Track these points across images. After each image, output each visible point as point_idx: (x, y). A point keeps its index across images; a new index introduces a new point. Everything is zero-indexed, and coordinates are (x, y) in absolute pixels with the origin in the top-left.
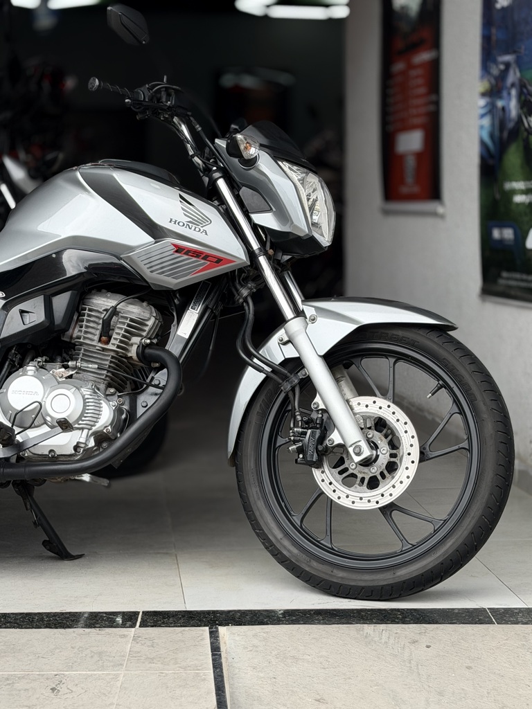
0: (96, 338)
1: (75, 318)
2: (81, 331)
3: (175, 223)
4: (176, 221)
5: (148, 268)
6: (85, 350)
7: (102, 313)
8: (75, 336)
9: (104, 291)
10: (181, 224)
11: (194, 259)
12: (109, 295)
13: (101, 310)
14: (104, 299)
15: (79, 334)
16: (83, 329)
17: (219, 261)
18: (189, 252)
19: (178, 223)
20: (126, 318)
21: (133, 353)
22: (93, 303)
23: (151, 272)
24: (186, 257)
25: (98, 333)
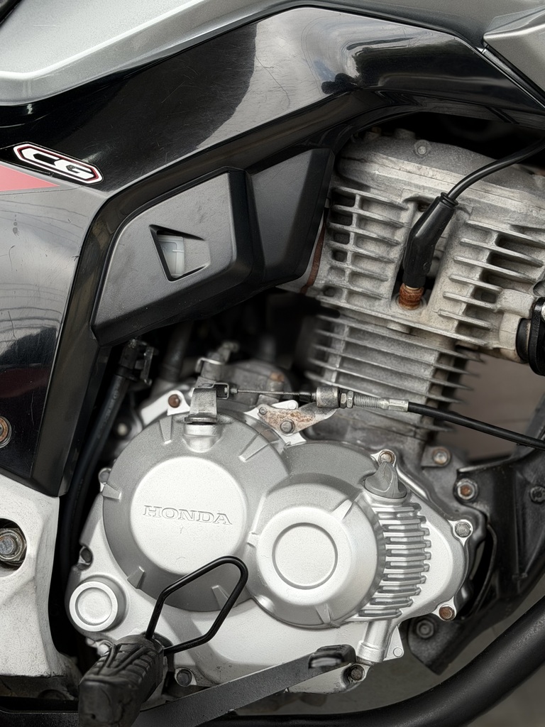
0: (386, 288)
2: (341, 271)
6: (353, 330)
7: (400, 208)
8: (320, 283)
9: (405, 134)
12: (423, 150)
13: (399, 201)
14: (411, 166)
15: (335, 280)
16: (348, 266)
20: (486, 232)
21: (504, 338)
22: (373, 178)
25: (390, 272)
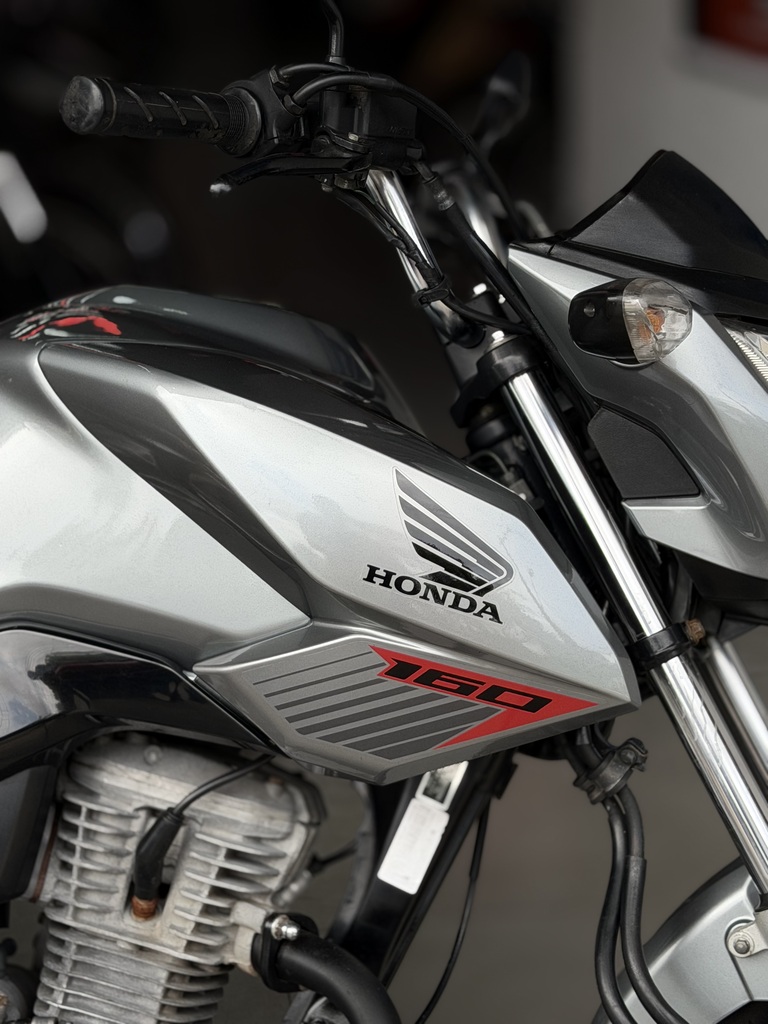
0: (117, 900)
1: (47, 836)
2: (67, 886)
3: (386, 584)
4: (389, 575)
5: (291, 719)
7: (131, 817)
8: (46, 897)
10: (408, 586)
11: (453, 698)
13: (129, 810)
14: (139, 775)
16: (73, 881)
17: (537, 703)
18: (432, 676)
19: (398, 584)
20: (215, 848)
21: (240, 954)
22: (102, 785)
23: (303, 731)
24: (422, 691)
25: (122, 883)
